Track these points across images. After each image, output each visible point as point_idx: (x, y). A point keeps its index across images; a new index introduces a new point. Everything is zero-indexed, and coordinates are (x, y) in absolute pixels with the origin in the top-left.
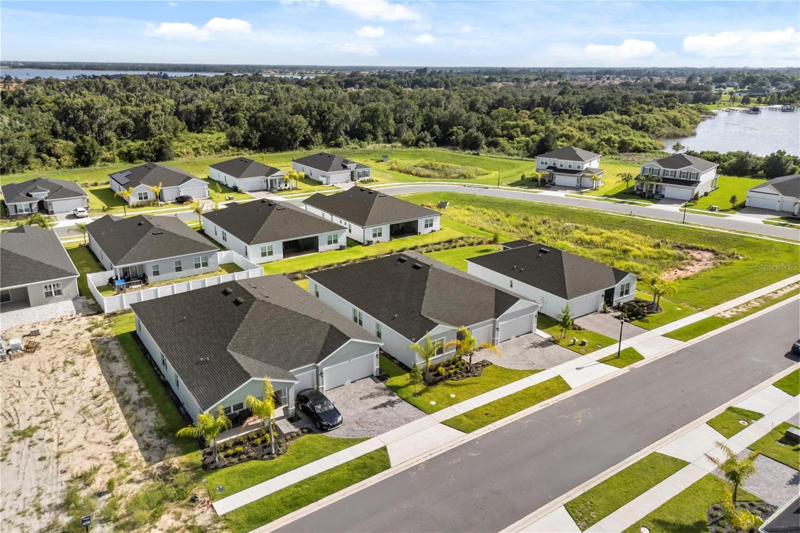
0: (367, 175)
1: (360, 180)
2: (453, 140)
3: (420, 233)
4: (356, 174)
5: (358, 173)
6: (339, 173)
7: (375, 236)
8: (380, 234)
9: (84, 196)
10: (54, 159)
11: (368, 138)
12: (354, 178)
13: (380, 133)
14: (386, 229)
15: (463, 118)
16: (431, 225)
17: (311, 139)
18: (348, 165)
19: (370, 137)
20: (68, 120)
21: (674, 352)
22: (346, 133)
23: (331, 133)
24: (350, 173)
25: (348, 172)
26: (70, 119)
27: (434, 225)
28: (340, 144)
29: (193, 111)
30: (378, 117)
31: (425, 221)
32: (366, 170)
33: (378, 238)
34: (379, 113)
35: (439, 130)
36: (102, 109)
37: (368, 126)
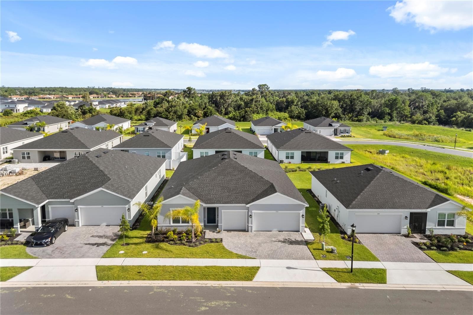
0: (347, 133)
1: (341, 136)
2: (453, 121)
3: (329, 162)
4: (338, 131)
5: (340, 130)
6: (326, 129)
7: (287, 157)
8: (292, 157)
9: (169, 127)
10: (196, 118)
11: (386, 118)
12: (337, 134)
13: (395, 114)
14: (298, 154)
15: (468, 106)
16: (342, 158)
17: (340, 115)
18: (333, 124)
19: (387, 117)
20: (212, 101)
21: (439, 290)
22: (369, 114)
23: (356, 113)
24: (333, 130)
25: (332, 129)
26: (214, 101)
27: (344, 157)
28: (361, 120)
29: (284, 101)
30: (396, 105)
31: (336, 153)
32: (347, 129)
33: (290, 160)
34: (397, 101)
35: (444, 114)
36: (229, 96)
37: (387, 110)
